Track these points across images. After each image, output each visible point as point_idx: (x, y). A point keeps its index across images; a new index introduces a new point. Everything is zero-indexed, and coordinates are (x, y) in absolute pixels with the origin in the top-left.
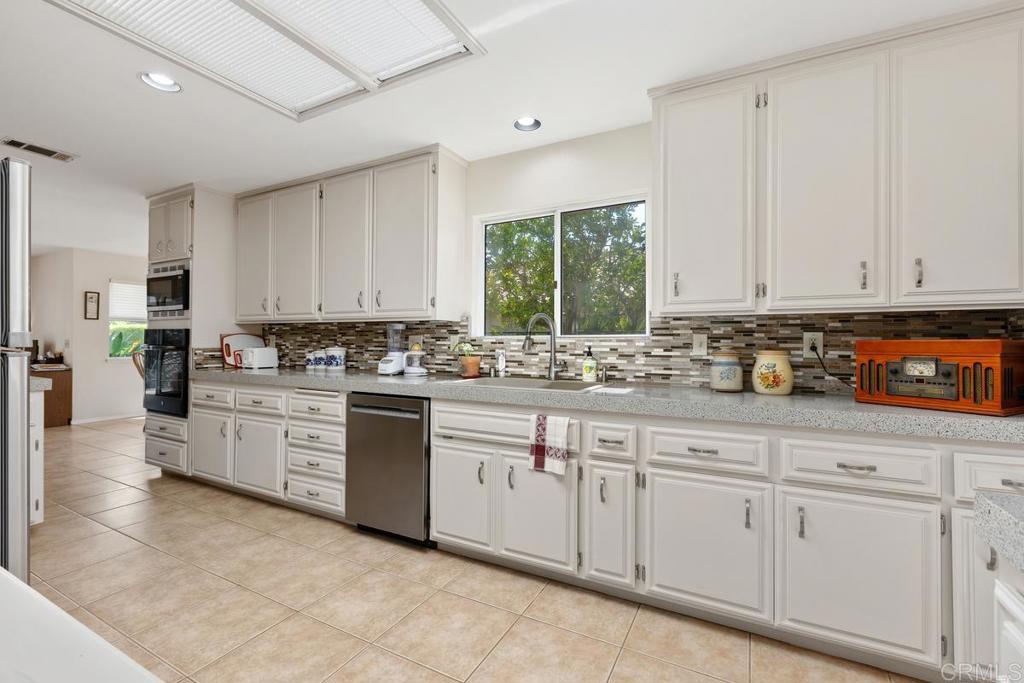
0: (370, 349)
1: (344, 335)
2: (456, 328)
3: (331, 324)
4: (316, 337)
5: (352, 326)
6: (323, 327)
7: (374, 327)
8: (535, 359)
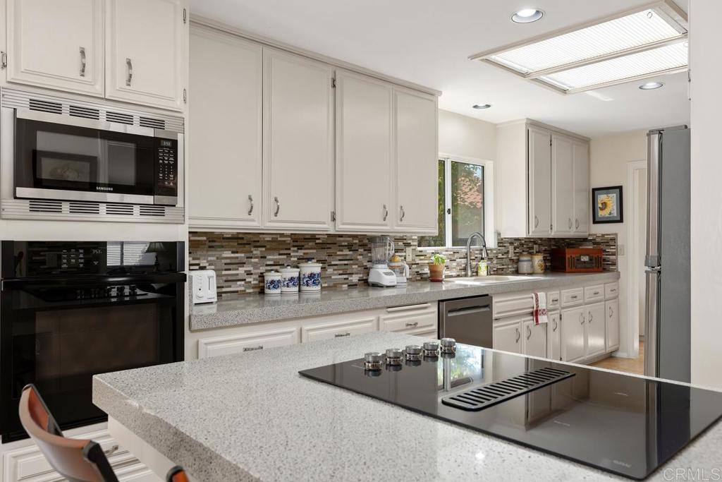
0: (333, 263)
1: (300, 248)
2: (409, 242)
3: (282, 235)
4: (257, 252)
5: (313, 238)
6: (268, 238)
7: (338, 239)
8: (454, 264)
